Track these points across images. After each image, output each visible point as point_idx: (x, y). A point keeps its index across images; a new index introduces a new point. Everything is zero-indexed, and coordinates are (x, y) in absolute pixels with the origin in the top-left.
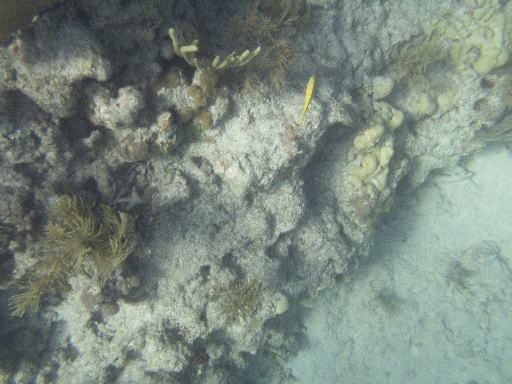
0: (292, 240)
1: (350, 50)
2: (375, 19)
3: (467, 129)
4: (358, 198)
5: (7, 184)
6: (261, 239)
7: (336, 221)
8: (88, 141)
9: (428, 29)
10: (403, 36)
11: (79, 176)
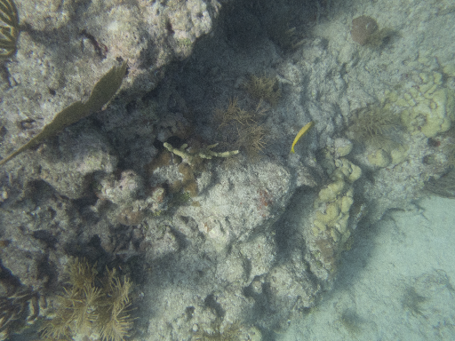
0: (265, 279)
1: (315, 118)
3: (417, 178)
4: (323, 240)
5: (27, 249)
6: (239, 282)
7: (303, 260)
8: (95, 209)
9: (382, 97)
10: (360, 103)
11: (86, 235)
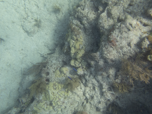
1: (94, 80)
2: (87, 92)
4: (78, 34)
9: (70, 93)
10: (77, 89)
